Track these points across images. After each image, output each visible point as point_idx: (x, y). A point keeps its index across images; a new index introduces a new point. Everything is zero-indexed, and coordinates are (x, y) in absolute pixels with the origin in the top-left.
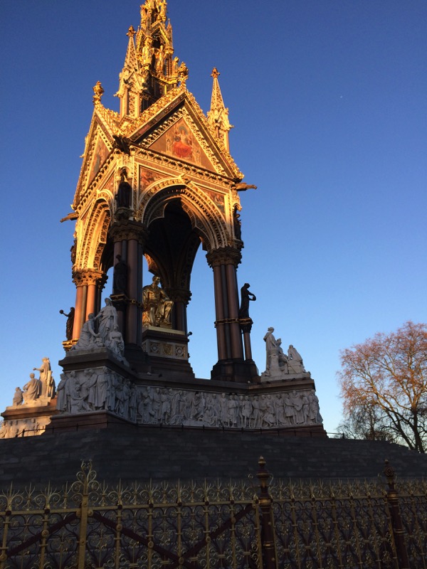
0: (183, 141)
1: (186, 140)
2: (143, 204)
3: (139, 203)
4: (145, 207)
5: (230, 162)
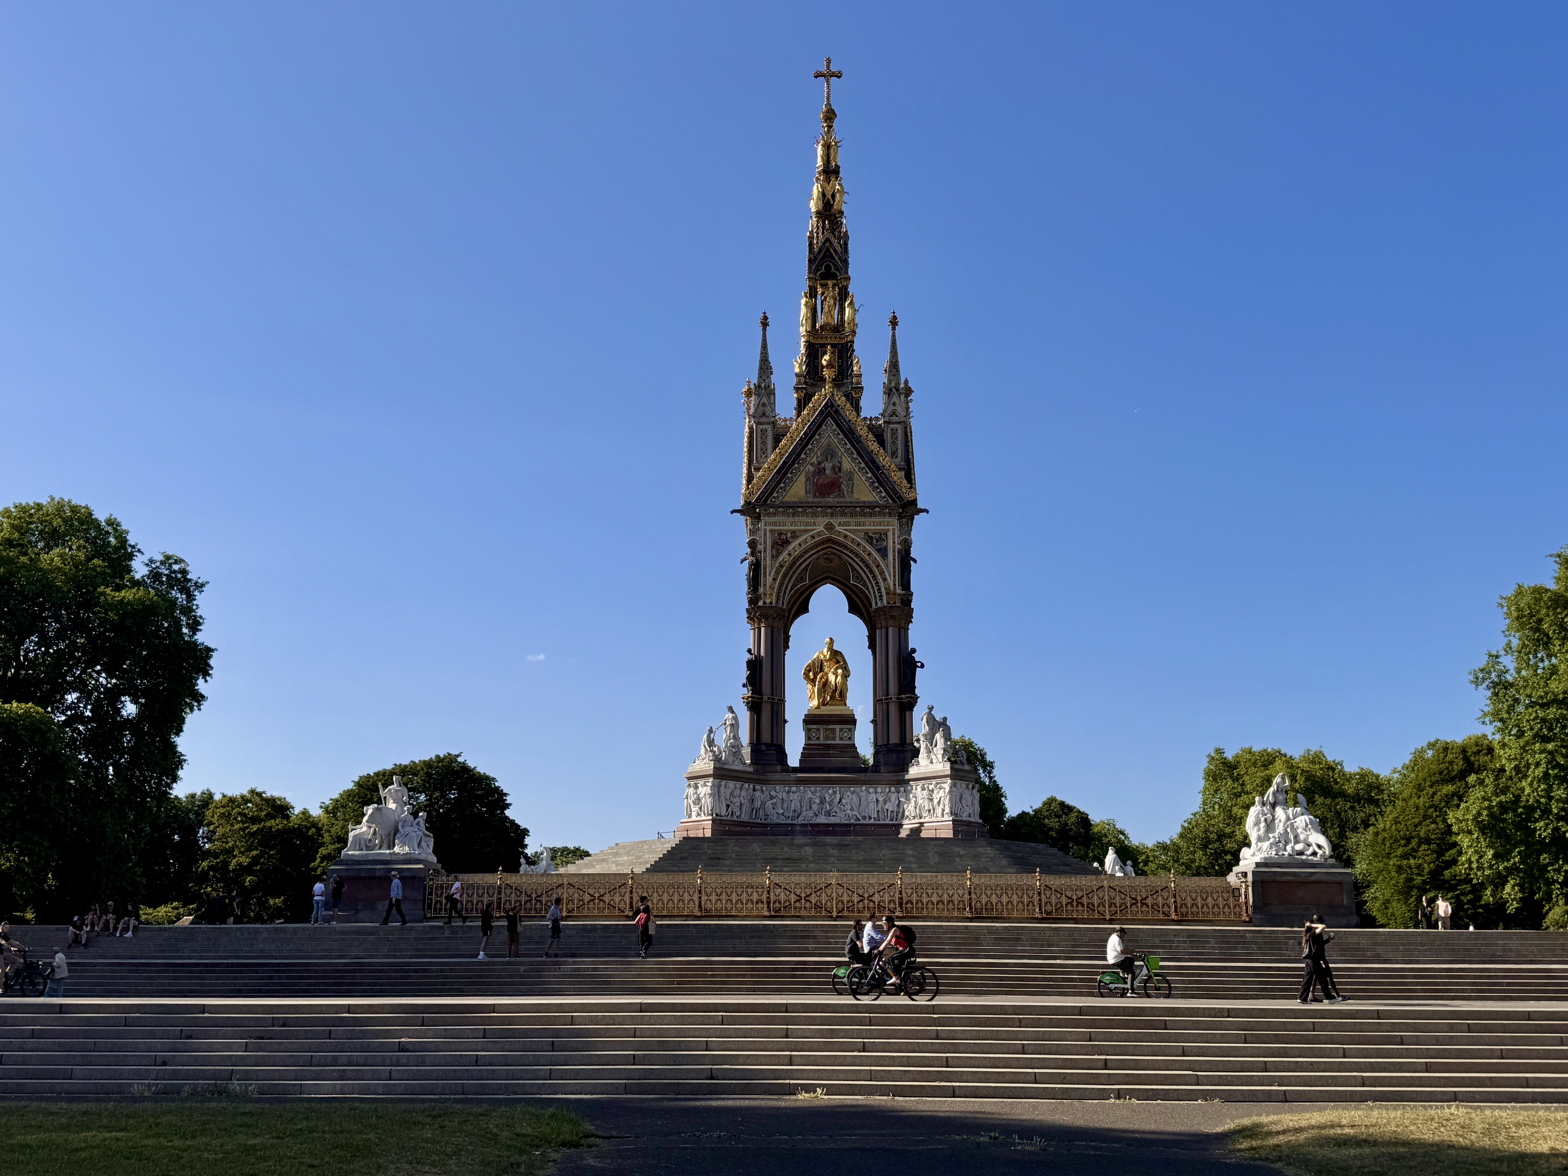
0: (827, 472)
1: (834, 468)
2: (774, 580)
3: (769, 579)
4: (777, 582)
5: (898, 477)
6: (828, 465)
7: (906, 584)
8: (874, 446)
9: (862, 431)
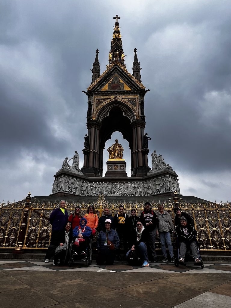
0: (115, 83)
3: (95, 113)
5: (139, 83)
6: (116, 82)
7: (143, 113)
8: (130, 75)
9: (126, 72)
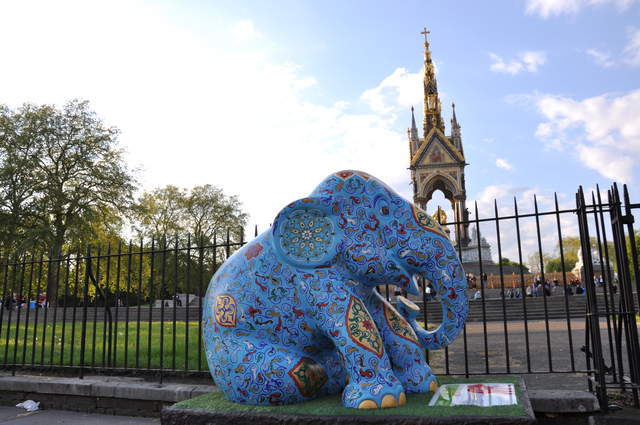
0: (436, 154)
4: (423, 190)
5: (459, 154)
7: (463, 188)
8: (450, 145)
9: (446, 141)
